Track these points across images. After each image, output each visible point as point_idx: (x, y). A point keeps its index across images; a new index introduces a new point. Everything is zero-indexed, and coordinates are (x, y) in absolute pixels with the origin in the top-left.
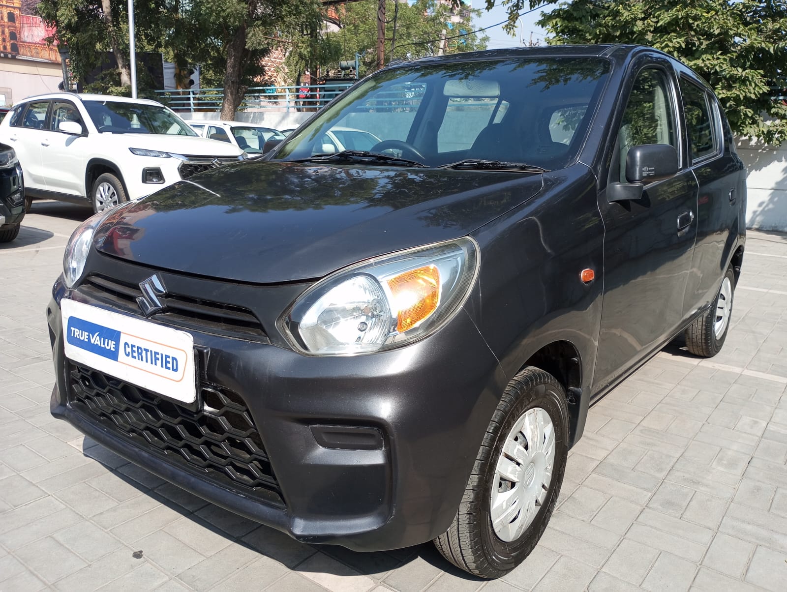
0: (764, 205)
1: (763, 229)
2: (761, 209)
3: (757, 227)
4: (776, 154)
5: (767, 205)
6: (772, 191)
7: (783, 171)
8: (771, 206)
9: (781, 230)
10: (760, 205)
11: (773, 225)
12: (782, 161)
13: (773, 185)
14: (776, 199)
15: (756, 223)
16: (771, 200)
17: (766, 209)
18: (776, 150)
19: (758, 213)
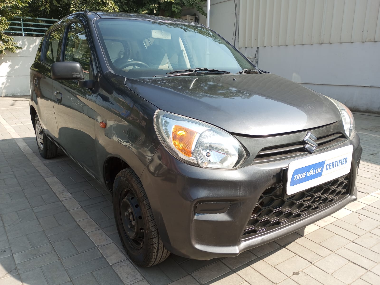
0: (5, 84)
1: (8, 96)
2: (3, 86)
3: (4, 95)
4: (3, 59)
5: (6, 84)
6: (6, 77)
7: (9, 67)
8: (8, 84)
9: (16, 95)
10: (3, 84)
11: (12, 93)
12: (7, 62)
13: (6, 74)
14: (9, 81)
15: (3, 93)
16: (7, 81)
17: (6, 86)
18: (3, 57)
19: (3, 88)
